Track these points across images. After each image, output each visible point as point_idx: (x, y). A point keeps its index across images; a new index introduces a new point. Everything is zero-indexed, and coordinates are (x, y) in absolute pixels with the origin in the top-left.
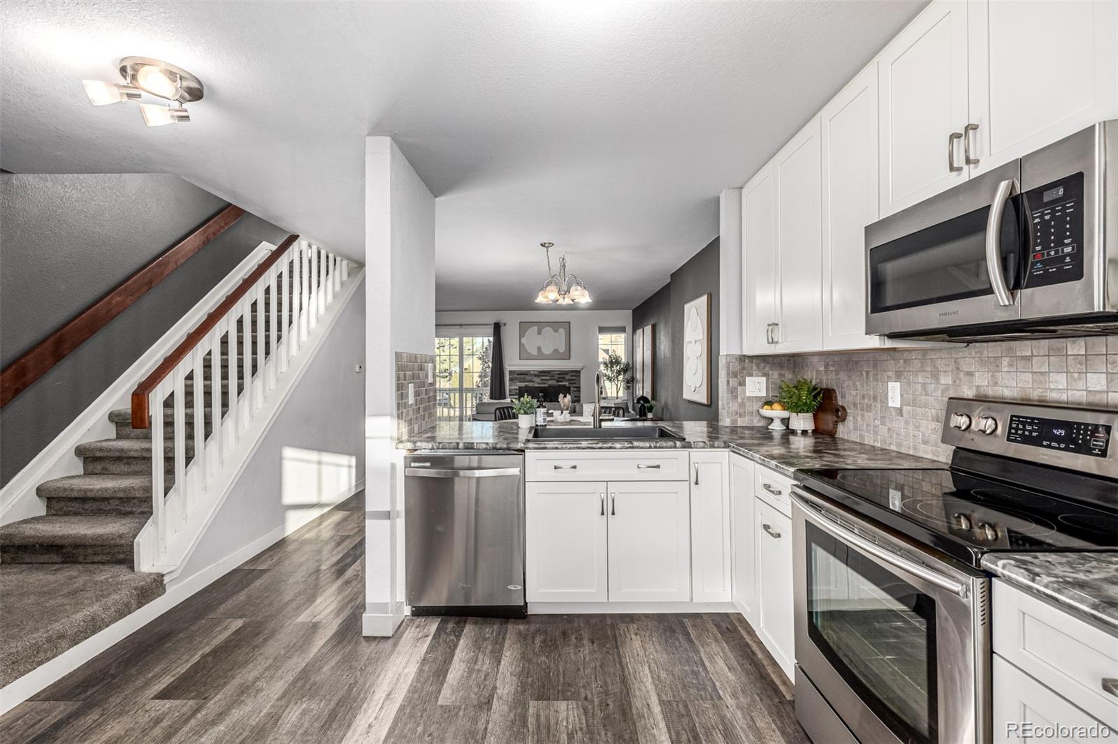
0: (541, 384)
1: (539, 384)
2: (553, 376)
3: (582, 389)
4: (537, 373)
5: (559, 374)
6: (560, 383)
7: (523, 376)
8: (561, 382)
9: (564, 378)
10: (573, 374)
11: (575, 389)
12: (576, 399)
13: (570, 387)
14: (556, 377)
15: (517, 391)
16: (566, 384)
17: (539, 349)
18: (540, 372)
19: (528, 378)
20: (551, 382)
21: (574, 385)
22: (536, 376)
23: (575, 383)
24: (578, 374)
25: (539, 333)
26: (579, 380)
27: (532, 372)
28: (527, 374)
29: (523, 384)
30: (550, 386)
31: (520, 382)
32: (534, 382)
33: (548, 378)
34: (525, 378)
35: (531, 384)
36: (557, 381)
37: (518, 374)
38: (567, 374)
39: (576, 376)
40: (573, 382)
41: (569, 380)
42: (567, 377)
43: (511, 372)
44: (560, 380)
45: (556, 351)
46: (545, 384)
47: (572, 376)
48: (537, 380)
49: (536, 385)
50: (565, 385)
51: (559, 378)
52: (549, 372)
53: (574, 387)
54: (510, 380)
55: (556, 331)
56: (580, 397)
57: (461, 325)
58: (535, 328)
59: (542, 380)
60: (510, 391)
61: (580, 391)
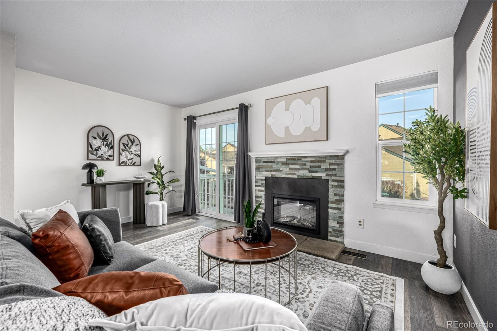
0: (289, 174)
1: (287, 174)
2: (305, 165)
3: (346, 184)
4: (285, 160)
5: (311, 162)
6: (314, 174)
7: (270, 164)
8: (316, 172)
9: (320, 167)
10: (333, 161)
11: (336, 184)
12: (337, 198)
13: (328, 181)
14: (308, 165)
15: (264, 182)
16: (323, 175)
17: (287, 129)
18: (288, 159)
19: (275, 166)
20: (301, 173)
21: (333, 178)
22: (283, 164)
23: (335, 175)
24: (339, 161)
25: (287, 109)
26: (343, 170)
27: (279, 160)
28: (274, 162)
29: (269, 174)
30: (300, 178)
31: (266, 171)
32: (281, 171)
33: (298, 167)
34: (272, 167)
35: (278, 175)
36: (310, 172)
37: (264, 162)
38: (324, 162)
39: (338, 164)
40: (334, 172)
41: (326, 169)
42: (324, 166)
43: (258, 160)
44: (315, 169)
45: (308, 129)
46: (294, 174)
47: (330, 164)
48: (285, 169)
49: (284, 176)
50: (320, 178)
51: (311, 167)
52: (299, 158)
53: (334, 181)
54: (258, 168)
55: (308, 102)
56: (343, 195)
57: (217, 113)
58: (282, 104)
59: (290, 169)
60: (256, 182)
61: (343, 187)
